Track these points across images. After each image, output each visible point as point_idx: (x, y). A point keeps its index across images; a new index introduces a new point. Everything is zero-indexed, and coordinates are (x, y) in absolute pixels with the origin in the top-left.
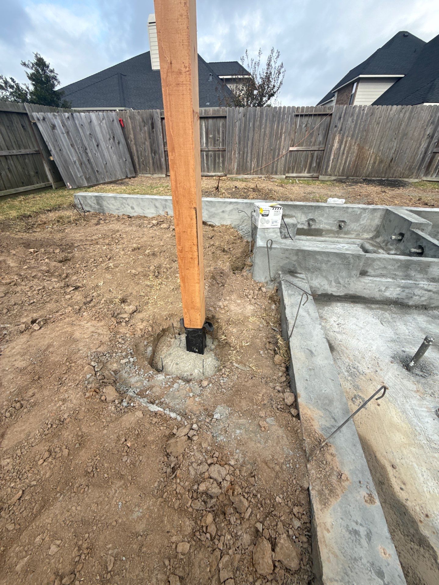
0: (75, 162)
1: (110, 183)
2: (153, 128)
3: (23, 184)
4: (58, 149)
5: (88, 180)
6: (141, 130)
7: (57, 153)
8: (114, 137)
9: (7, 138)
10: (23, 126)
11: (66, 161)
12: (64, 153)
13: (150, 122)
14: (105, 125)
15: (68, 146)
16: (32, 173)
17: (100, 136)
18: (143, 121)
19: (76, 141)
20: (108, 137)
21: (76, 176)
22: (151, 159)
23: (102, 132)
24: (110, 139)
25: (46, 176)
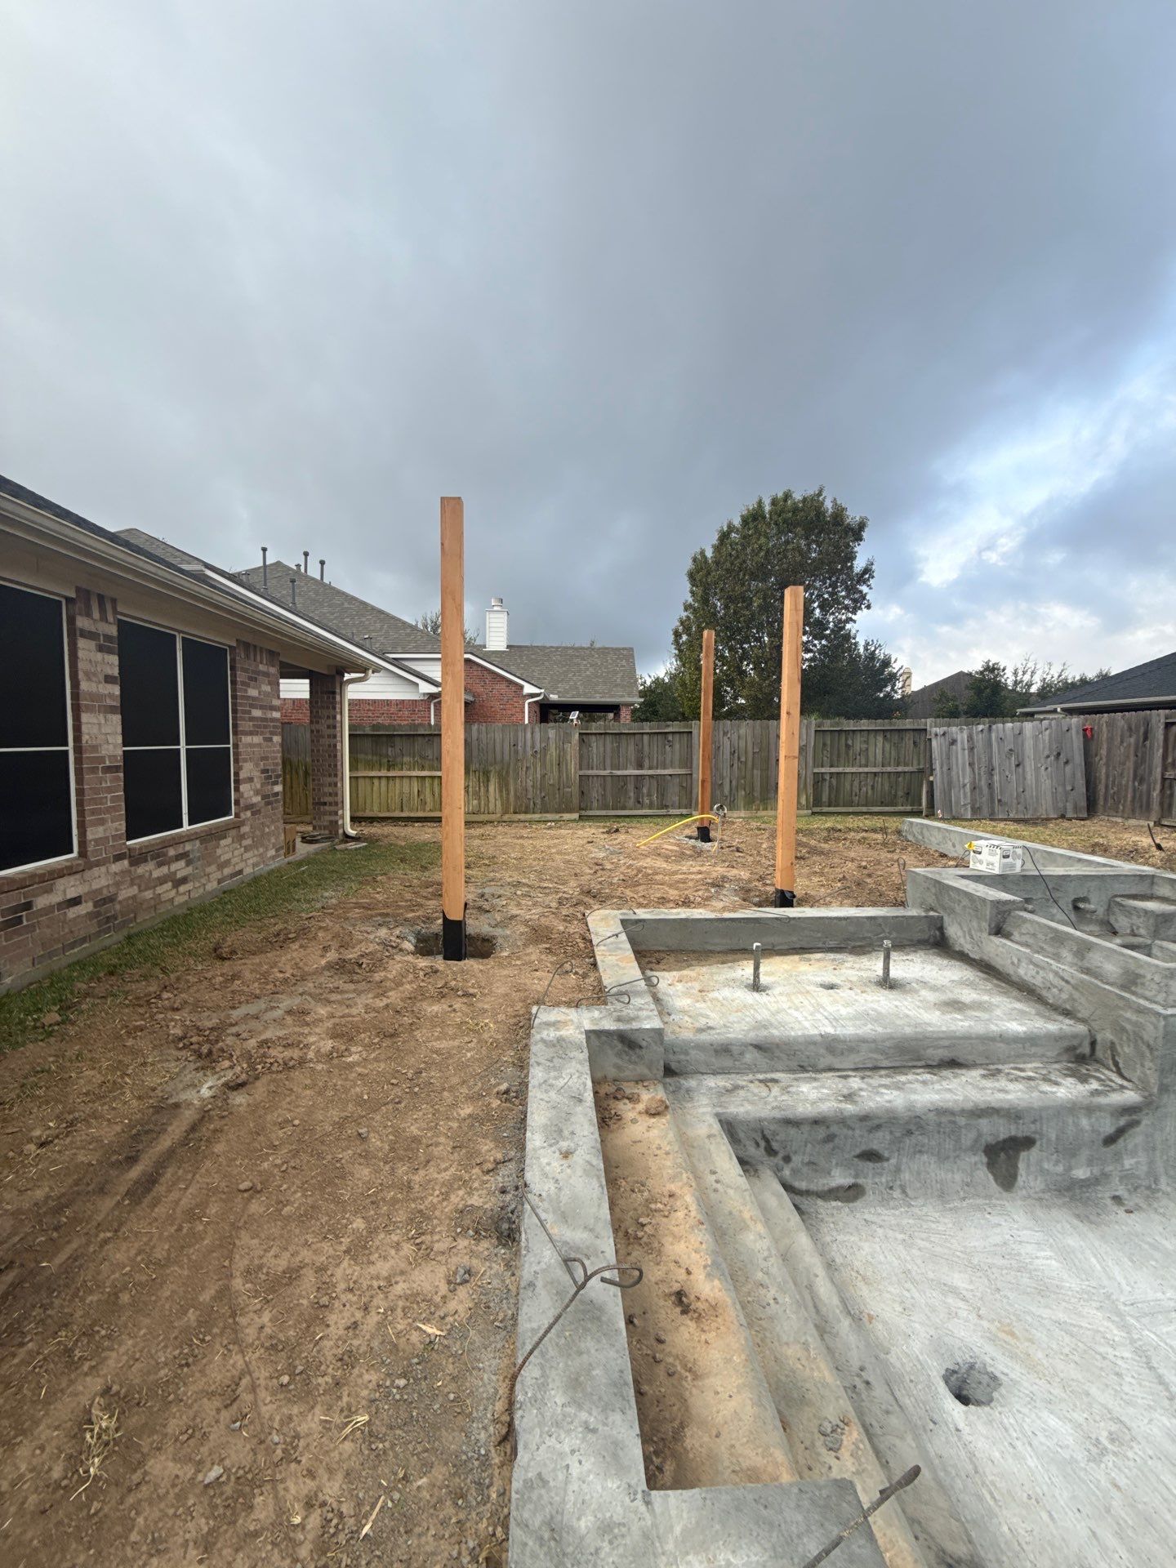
0: (964, 786)
1: (1017, 821)
2: (1146, 738)
3: (882, 804)
4: (945, 768)
5: (976, 810)
6: (1122, 742)
7: (942, 773)
8: (1059, 754)
9: (887, 755)
10: (914, 743)
11: (950, 783)
12: (954, 773)
13: (1142, 730)
14: (1047, 738)
15: (964, 764)
16: (900, 793)
17: (1029, 750)
18: (1130, 729)
19: (979, 759)
20: (1047, 752)
21: (958, 802)
22: (1130, 791)
23: (1036, 746)
24: (1048, 757)
25: (920, 799)
